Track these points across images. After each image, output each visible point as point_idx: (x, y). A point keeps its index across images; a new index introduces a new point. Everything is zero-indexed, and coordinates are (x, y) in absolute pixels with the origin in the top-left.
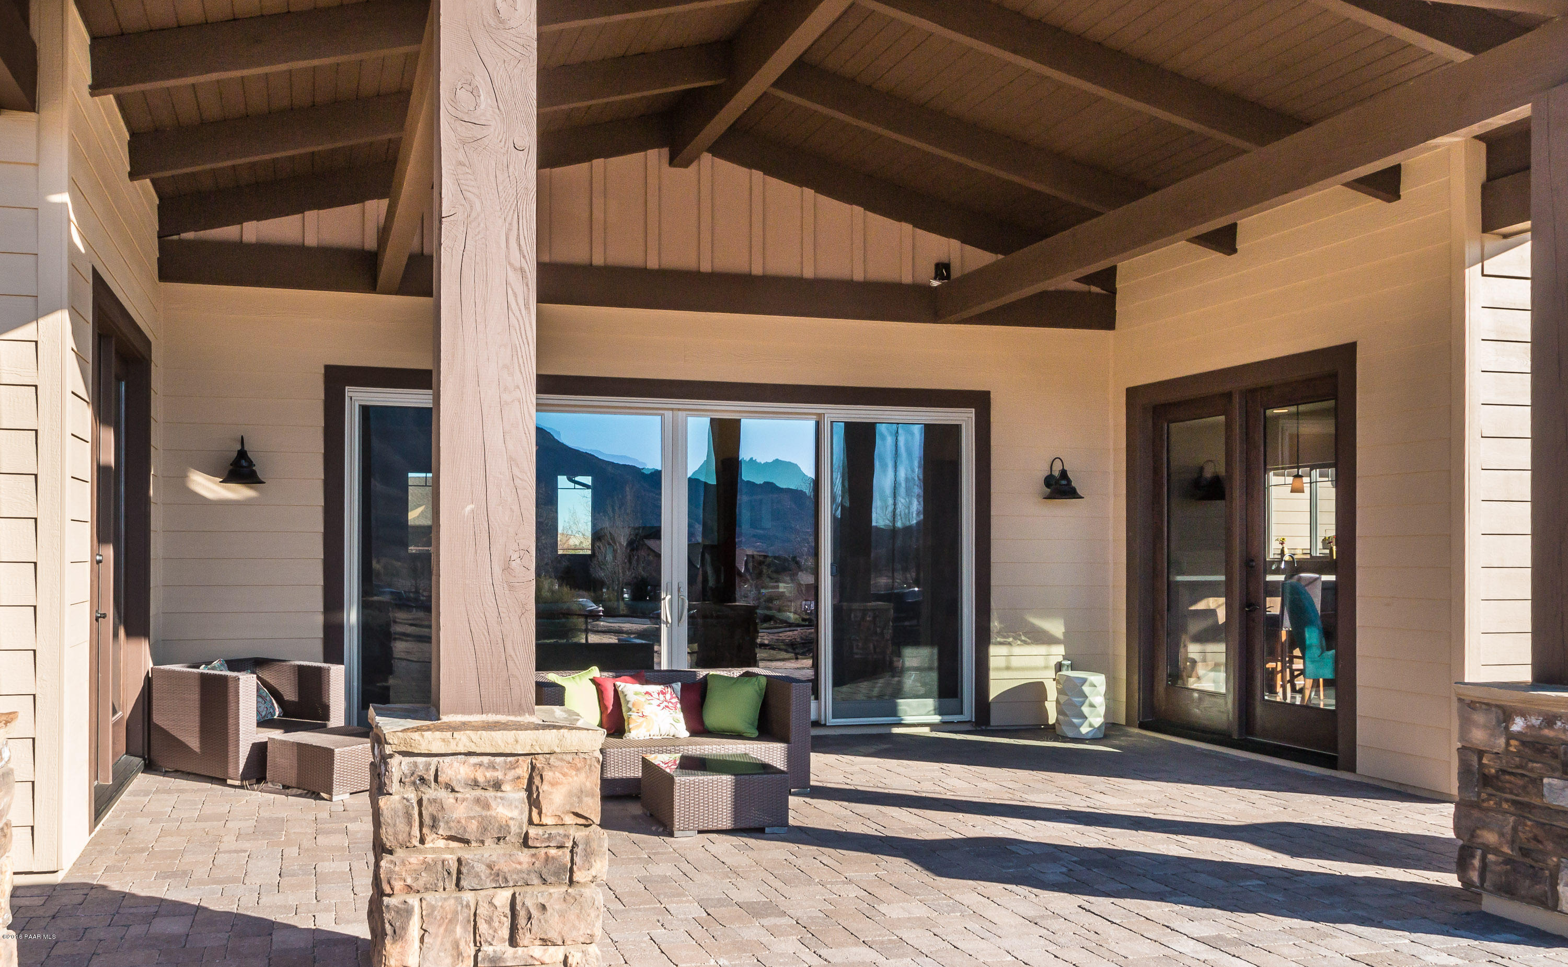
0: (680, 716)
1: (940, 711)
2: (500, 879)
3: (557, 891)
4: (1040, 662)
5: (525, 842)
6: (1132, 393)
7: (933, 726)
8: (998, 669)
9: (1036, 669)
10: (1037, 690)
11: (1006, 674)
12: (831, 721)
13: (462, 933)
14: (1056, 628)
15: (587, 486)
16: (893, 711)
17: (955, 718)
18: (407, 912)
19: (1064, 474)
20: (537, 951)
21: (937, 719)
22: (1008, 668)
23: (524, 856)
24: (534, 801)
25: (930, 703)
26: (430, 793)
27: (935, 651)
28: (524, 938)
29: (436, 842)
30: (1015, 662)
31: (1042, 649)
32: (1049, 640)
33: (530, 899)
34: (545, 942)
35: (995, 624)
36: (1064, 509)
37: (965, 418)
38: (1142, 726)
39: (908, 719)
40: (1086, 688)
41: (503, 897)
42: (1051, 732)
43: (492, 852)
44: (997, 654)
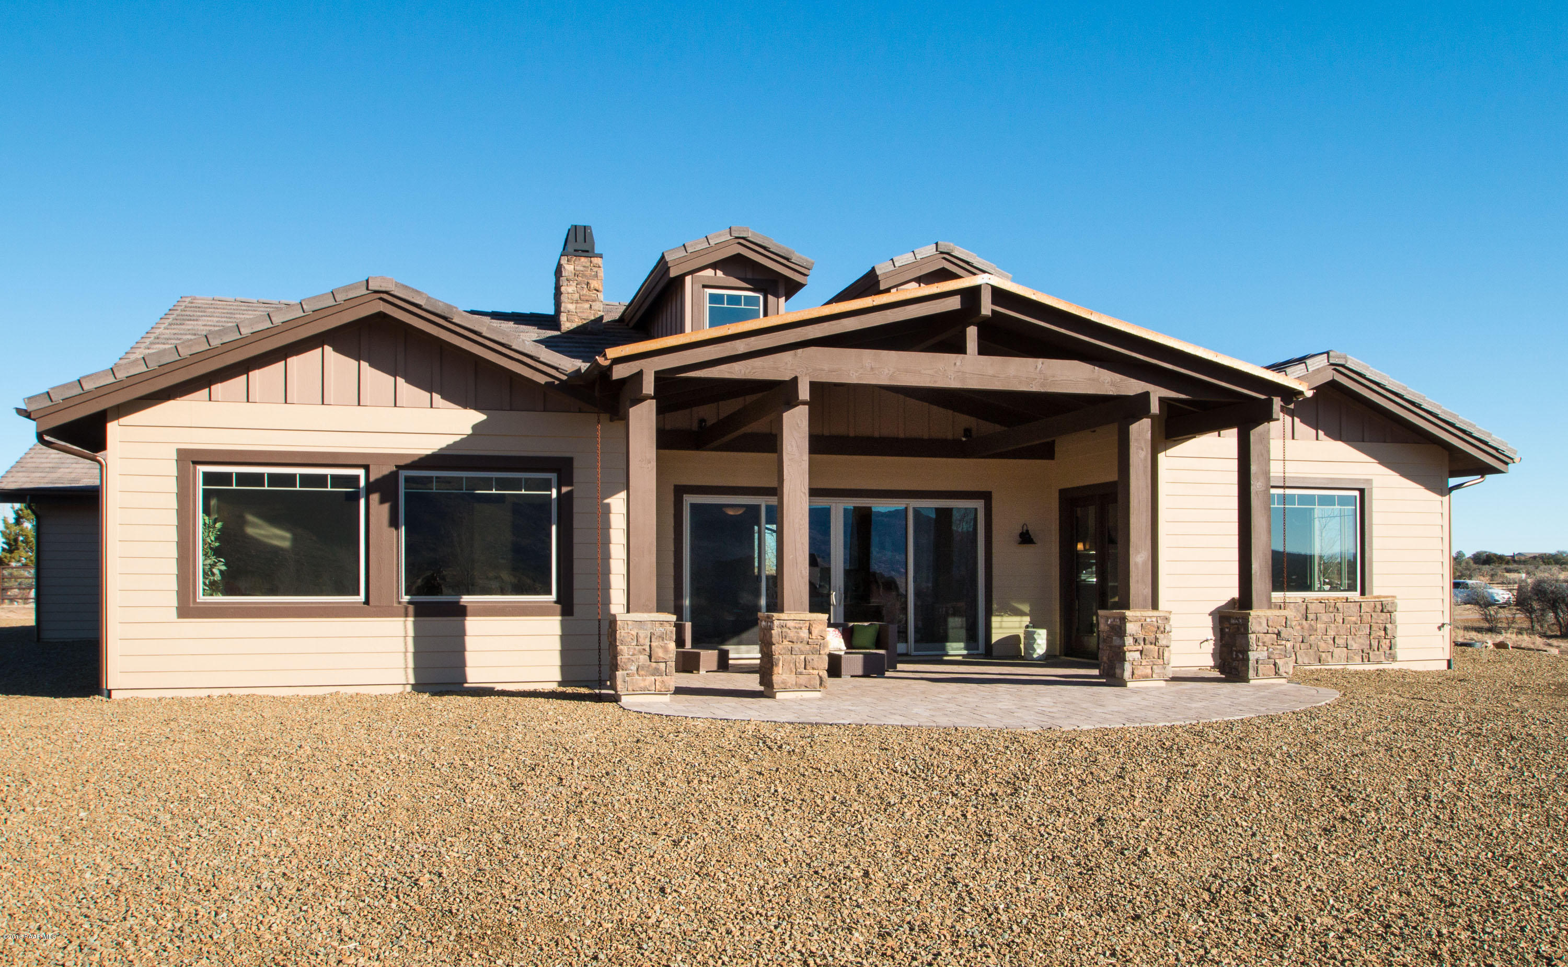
0: (842, 641)
1: (966, 648)
2: (802, 653)
3: (817, 656)
4: (1017, 625)
5: (808, 643)
6: (1062, 492)
7: (963, 656)
8: (996, 628)
9: (1016, 628)
10: (1016, 638)
11: (1001, 631)
12: (914, 653)
13: (792, 665)
14: (1026, 608)
15: (774, 531)
16: (944, 649)
17: (975, 652)
18: (779, 659)
19: (1027, 531)
20: (811, 671)
21: (965, 652)
22: (1001, 628)
23: (808, 647)
24: (810, 633)
25: (962, 645)
26: (784, 630)
27: (964, 619)
28: (808, 667)
29: (785, 642)
30: (1004, 625)
31: (1017, 619)
32: (1022, 614)
33: (809, 657)
34: (813, 669)
35: (995, 606)
36: (1028, 549)
37: (979, 504)
38: (1066, 655)
39: (951, 652)
40: (1036, 636)
41: (802, 657)
42: (1022, 658)
43: (800, 645)
44: (996, 621)
